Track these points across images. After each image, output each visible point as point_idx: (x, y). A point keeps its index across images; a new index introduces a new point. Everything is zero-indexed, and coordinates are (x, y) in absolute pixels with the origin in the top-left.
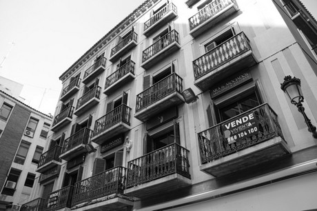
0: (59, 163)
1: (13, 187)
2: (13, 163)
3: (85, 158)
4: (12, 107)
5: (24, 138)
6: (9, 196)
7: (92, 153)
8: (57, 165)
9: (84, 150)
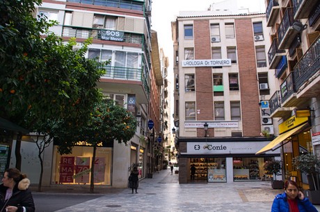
0: (283, 54)
1: (267, 87)
2: (258, 69)
3: (300, 39)
4: (233, 24)
5: (257, 44)
6: (266, 96)
7: (304, 31)
8: (282, 57)
9: (295, 32)
